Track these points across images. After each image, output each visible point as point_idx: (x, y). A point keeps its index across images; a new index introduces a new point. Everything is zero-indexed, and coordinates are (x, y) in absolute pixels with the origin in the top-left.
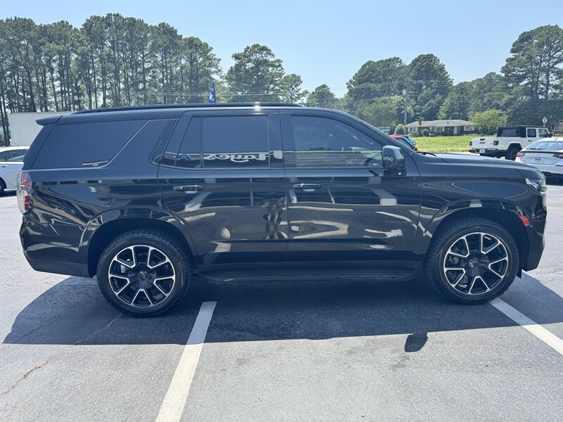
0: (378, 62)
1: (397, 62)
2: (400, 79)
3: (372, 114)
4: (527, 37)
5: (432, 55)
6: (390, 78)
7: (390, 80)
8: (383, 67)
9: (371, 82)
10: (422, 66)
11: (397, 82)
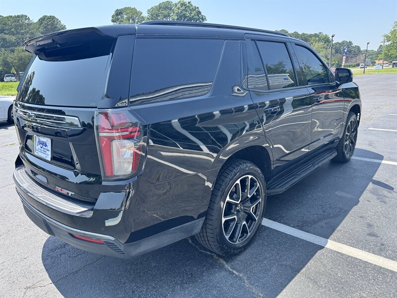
0: (8, 17)
1: (26, 19)
2: (32, 33)
3: (16, 61)
4: (120, 13)
5: (54, 17)
6: (22, 31)
7: (23, 34)
8: (14, 22)
9: (5, 34)
10: (48, 25)
11: (28, 35)
